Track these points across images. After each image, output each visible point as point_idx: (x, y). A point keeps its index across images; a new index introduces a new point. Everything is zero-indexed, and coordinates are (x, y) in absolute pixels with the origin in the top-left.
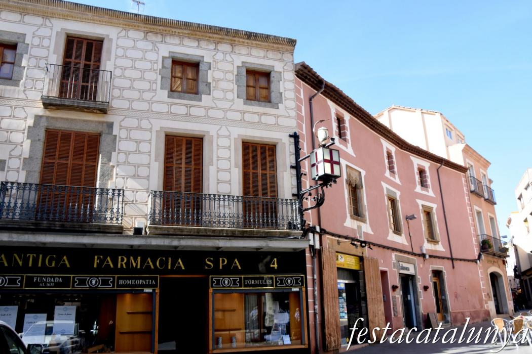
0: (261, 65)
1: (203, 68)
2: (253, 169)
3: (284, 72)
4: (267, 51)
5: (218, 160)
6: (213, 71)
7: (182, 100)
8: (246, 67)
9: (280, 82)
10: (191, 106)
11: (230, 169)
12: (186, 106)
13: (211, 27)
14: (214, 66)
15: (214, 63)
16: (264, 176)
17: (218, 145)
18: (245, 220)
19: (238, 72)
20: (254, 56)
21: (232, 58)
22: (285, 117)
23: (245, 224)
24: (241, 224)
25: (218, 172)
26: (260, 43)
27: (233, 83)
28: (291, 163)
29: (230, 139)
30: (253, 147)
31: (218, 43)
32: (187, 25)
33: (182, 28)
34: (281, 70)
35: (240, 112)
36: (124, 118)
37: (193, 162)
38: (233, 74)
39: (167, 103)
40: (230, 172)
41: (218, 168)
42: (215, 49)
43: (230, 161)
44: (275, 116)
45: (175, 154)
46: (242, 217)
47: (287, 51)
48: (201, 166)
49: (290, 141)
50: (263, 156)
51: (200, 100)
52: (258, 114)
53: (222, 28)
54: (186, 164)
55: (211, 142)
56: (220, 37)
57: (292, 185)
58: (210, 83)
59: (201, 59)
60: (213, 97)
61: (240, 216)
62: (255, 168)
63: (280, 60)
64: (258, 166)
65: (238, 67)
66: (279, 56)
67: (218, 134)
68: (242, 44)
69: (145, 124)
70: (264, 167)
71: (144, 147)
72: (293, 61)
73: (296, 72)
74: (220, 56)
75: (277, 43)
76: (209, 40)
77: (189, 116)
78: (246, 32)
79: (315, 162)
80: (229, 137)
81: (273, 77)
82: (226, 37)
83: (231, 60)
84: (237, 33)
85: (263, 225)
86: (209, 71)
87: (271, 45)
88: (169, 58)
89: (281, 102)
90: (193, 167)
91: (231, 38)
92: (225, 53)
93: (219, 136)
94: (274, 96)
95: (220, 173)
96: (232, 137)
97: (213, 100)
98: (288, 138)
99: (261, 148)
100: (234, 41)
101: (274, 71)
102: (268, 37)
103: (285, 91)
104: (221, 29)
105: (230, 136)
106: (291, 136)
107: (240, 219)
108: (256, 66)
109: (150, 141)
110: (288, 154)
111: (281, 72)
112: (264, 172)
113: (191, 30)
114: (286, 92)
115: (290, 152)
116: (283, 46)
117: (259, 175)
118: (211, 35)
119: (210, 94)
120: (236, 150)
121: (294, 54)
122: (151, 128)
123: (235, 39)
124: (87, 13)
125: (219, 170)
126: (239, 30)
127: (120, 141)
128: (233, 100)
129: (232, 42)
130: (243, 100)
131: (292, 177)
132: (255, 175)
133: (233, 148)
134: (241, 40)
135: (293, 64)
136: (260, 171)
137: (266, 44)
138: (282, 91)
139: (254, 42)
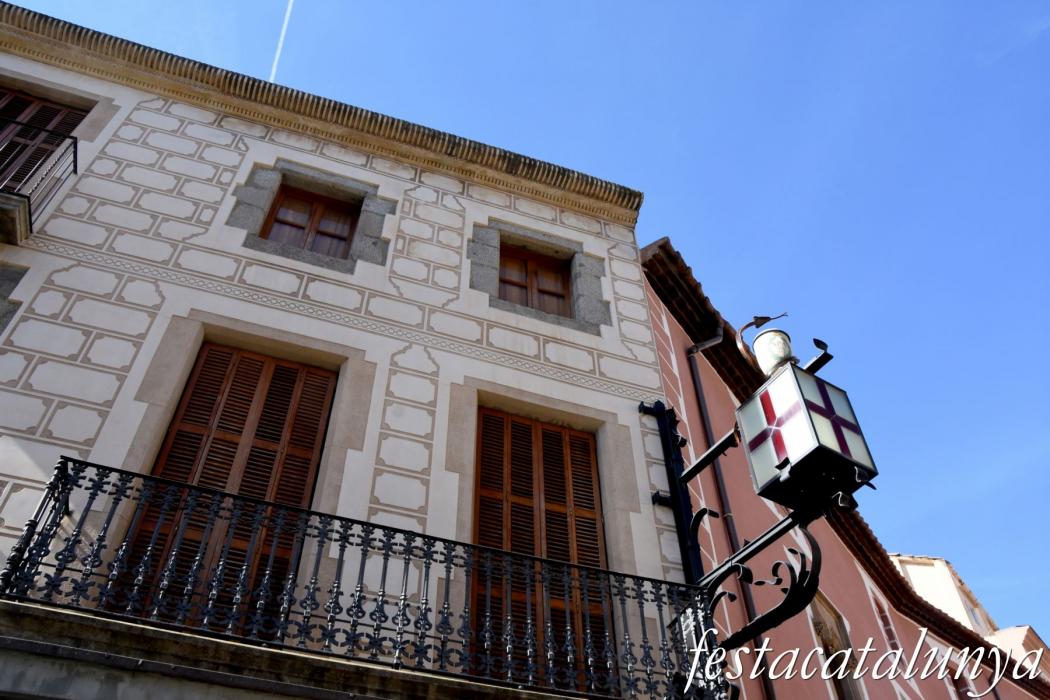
0: (544, 235)
1: (372, 208)
2: (515, 491)
3: (610, 259)
4: (563, 212)
5: (383, 437)
6: (402, 218)
7: (289, 261)
8: (500, 230)
9: (603, 278)
10: (313, 278)
11: (427, 471)
12: (299, 275)
13: (406, 126)
14: (406, 209)
15: (407, 204)
16: (556, 521)
17: (389, 393)
18: (476, 645)
19: (474, 234)
20: (524, 214)
21: (460, 204)
22: (624, 359)
23: (477, 661)
24: (455, 658)
25: (378, 473)
26: (541, 188)
27: (460, 254)
28: (652, 486)
29: (435, 383)
30: (515, 426)
31: (422, 172)
32: (341, 112)
33: (326, 120)
34: (604, 255)
35: (479, 321)
36: (72, 266)
37: (286, 435)
38: (461, 235)
39: (237, 259)
40: (426, 483)
41: (379, 461)
42: (413, 180)
43: (429, 446)
44: (590, 351)
45: (222, 400)
46: (465, 627)
47: (617, 220)
48: (316, 451)
49: (643, 425)
50: (553, 460)
51: (351, 271)
52: (536, 336)
53: (439, 133)
54: (259, 434)
55: (367, 380)
56: (431, 155)
57: (664, 558)
58: (387, 242)
59: (370, 190)
60: (392, 272)
61: (457, 623)
62: (523, 488)
63: (598, 235)
64: (535, 485)
65: (476, 226)
66: (596, 227)
67: (393, 363)
68: (493, 185)
69: (140, 291)
70: (555, 492)
71: (110, 352)
72: (634, 242)
73: (644, 265)
74: (425, 194)
75: (588, 195)
76: (400, 158)
77: (298, 300)
78: (505, 152)
79: (765, 425)
80: (433, 377)
81: (581, 265)
82: (448, 160)
83: (458, 208)
84: (478, 152)
85: (561, 675)
86: (388, 217)
87: (573, 196)
88: (274, 169)
89: (608, 322)
90: (282, 448)
91: (460, 163)
92: (441, 193)
93: (395, 369)
94: (583, 305)
95: (386, 479)
96: (444, 380)
97: (390, 277)
98: (638, 414)
99: (545, 435)
100: (471, 173)
101: (582, 252)
102: (564, 172)
103: (617, 299)
104: (435, 135)
105: (436, 374)
106: (644, 410)
107: (455, 636)
108: (530, 235)
109: (138, 341)
110: (640, 461)
111: (603, 259)
112: (556, 508)
113: (352, 127)
114: (621, 304)
115: (647, 455)
116: (607, 205)
117: (536, 513)
118: (405, 148)
119: (383, 263)
120: (453, 418)
121: (636, 231)
122: (158, 307)
123: (471, 167)
124: (69, 44)
125: (380, 468)
126: (485, 146)
127: (24, 319)
128: (457, 289)
129: (463, 176)
130: (487, 296)
131: (660, 532)
132: (524, 515)
133: (443, 409)
134: (490, 173)
135: (635, 249)
136: (540, 504)
137: (559, 193)
138: (608, 296)
139: (525, 183)
